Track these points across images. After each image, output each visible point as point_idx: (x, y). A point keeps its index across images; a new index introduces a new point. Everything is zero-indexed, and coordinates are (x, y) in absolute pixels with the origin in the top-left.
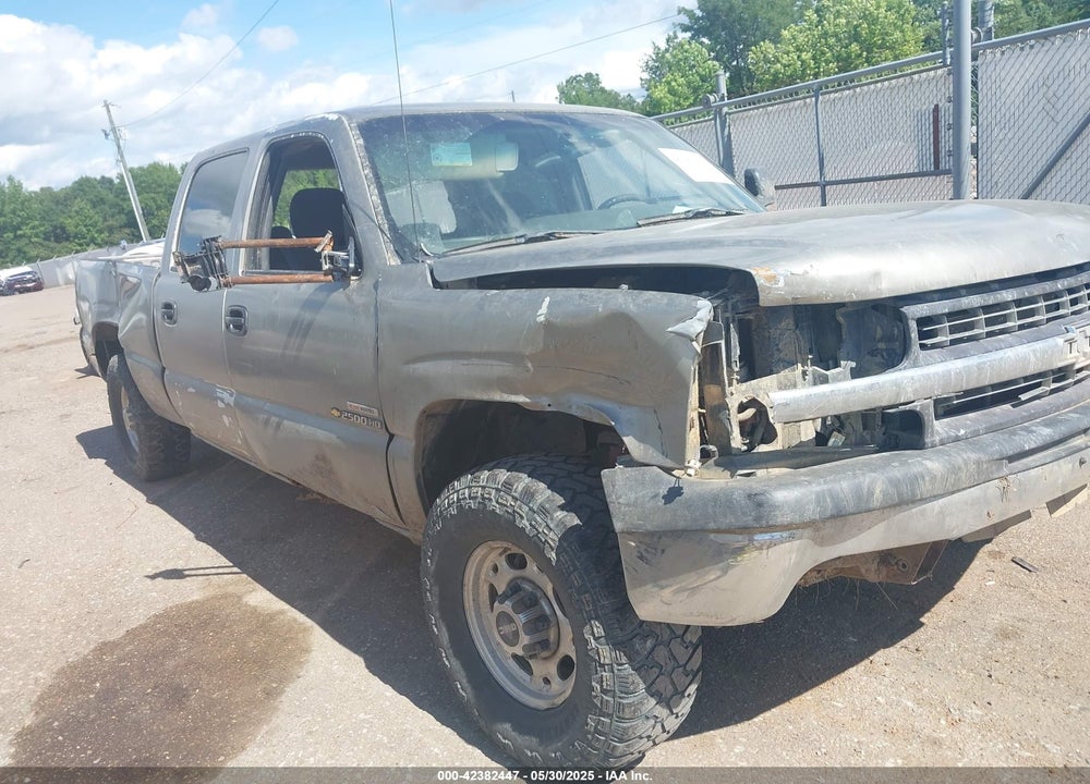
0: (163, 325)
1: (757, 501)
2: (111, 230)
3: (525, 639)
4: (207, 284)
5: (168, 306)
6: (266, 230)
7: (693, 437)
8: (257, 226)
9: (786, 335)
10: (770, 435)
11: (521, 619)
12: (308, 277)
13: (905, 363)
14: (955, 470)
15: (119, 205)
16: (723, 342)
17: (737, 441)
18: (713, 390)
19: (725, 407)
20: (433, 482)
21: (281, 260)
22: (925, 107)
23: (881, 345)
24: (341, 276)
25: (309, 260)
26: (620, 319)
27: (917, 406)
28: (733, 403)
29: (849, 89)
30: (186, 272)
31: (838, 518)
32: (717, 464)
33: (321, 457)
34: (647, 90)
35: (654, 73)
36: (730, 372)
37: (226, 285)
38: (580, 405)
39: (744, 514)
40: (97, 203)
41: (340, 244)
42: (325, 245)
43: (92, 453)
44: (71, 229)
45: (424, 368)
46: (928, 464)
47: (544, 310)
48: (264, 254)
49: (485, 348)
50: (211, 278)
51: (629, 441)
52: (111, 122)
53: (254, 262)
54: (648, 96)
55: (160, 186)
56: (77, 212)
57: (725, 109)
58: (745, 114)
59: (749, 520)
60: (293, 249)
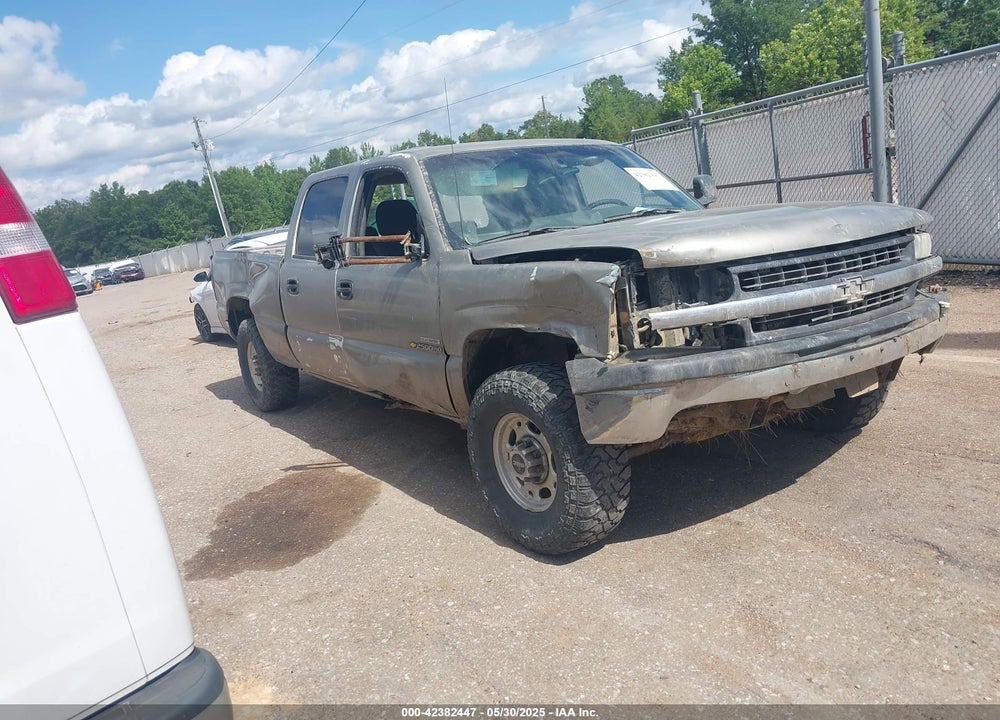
0: (287, 295)
1: (644, 372)
2: (195, 227)
3: (527, 475)
4: (333, 265)
5: (292, 282)
6: (362, 229)
7: (614, 341)
8: (357, 227)
9: (665, 284)
10: (659, 340)
11: (528, 464)
12: (396, 259)
13: (731, 298)
14: (760, 357)
15: (202, 204)
16: (627, 287)
17: (637, 344)
18: (624, 314)
19: (630, 324)
20: (472, 384)
21: (371, 249)
22: (855, 119)
23: (722, 290)
24: (416, 258)
25: (395, 249)
26: (574, 277)
27: (739, 322)
28: (635, 321)
29: (797, 104)
30: (320, 257)
31: (687, 379)
32: (627, 356)
33: (403, 375)
34: (665, 91)
35: (671, 75)
36: (632, 305)
37: (346, 265)
38: (555, 328)
39: (637, 378)
40: (186, 203)
41: (415, 239)
42: (406, 239)
43: (222, 397)
44: (164, 227)
45: (469, 312)
46: (744, 353)
47: (534, 274)
48: (361, 246)
49: (502, 297)
50: (336, 261)
51: (582, 347)
52: (200, 135)
53: (355, 252)
54: (665, 96)
55: (238, 188)
56: (169, 213)
57: (702, 121)
58: (717, 124)
59: (639, 381)
60: (381, 243)
